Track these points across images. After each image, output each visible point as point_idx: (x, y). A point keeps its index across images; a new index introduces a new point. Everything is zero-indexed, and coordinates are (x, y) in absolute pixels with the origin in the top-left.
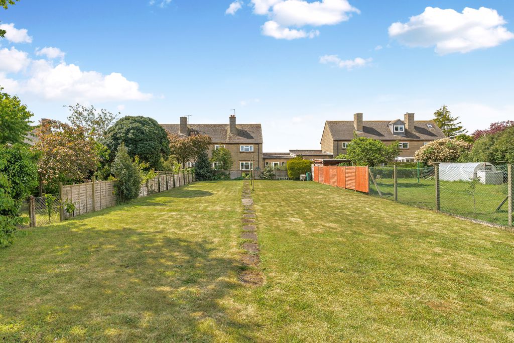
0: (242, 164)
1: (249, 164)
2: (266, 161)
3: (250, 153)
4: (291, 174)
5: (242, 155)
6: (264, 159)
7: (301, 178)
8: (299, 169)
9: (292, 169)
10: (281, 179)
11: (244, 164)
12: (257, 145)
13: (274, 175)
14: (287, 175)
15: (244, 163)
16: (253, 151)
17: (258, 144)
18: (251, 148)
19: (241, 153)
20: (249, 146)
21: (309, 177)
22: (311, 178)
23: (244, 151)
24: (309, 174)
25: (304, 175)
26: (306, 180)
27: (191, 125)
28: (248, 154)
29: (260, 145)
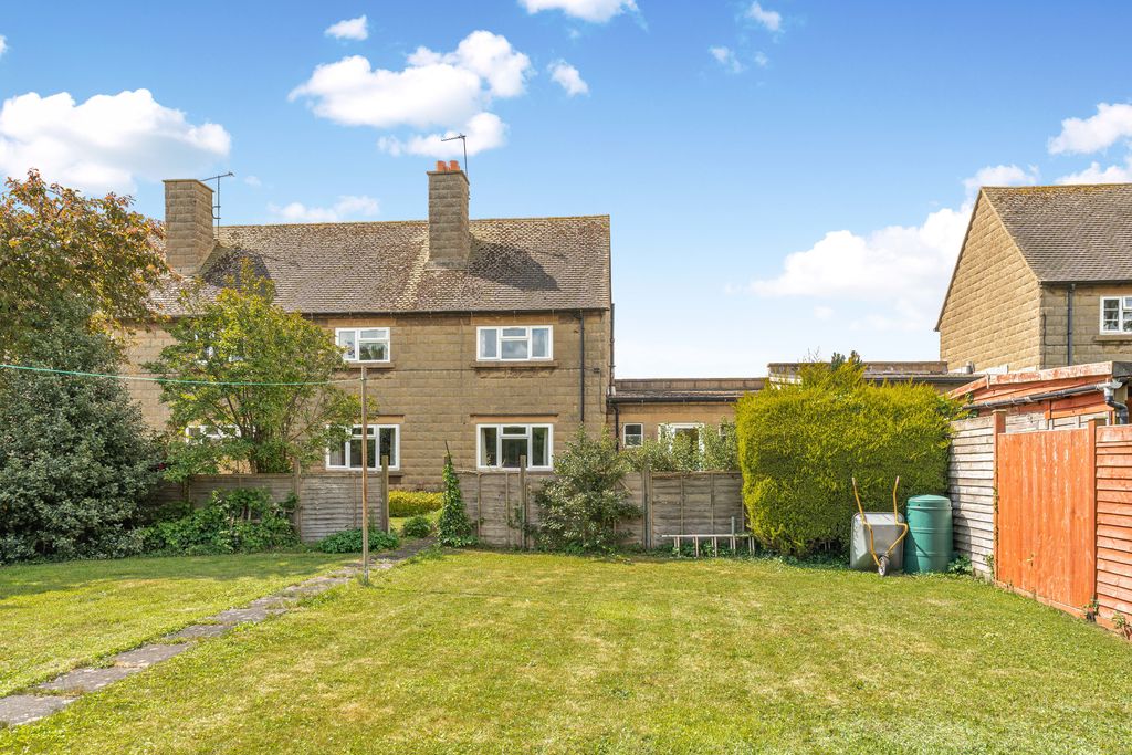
0: (489, 435)
1: (529, 435)
2: (628, 418)
3: (532, 369)
4: (772, 506)
5: (491, 381)
6: (614, 406)
7: (860, 548)
8: (844, 463)
9: (776, 461)
10: (687, 550)
11: (500, 435)
12: (574, 326)
13: (629, 514)
14: (739, 508)
15: (500, 428)
16: (549, 356)
17: (577, 315)
18: (537, 342)
19: (480, 369)
20: (529, 329)
21: (933, 535)
22: (954, 544)
23: (499, 357)
24: (933, 511)
25: (889, 520)
26: (903, 562)
27: (235, 232)
28: (518, 381)
29: (592, 324)
